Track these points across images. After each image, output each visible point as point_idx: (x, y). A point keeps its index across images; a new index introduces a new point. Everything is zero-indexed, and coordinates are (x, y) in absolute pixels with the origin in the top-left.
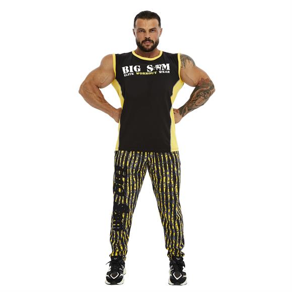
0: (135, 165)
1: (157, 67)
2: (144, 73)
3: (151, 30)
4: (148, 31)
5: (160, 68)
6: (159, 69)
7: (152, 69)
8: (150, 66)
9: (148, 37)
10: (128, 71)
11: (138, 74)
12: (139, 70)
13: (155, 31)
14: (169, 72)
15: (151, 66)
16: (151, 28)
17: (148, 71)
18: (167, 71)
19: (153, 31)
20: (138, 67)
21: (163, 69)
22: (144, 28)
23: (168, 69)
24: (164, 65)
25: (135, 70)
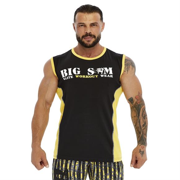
0: (76, 167)
1: (99, 70)
2: (84, 76)
3: (92, 25)
4: (88, 26)
5: (102, 72)
6: (100, 73)
7: (93, 72)
8: (91, 69)
9: (88, 31)
10: (66, 74)
11: (77, 76)
12: (79, 72)
13: (96, 25)
14: (112, 76)
15: (93, 69)
16: (92, 23)
17: (89, 74)
18: (110, 75)
19: (94, 25)
20: (77, 70)
21: (105, 73)
22: (84, 22)
23: (111, 73)
24: (106, 69)
25: (75, 73)
